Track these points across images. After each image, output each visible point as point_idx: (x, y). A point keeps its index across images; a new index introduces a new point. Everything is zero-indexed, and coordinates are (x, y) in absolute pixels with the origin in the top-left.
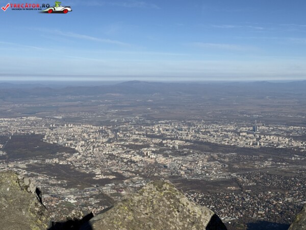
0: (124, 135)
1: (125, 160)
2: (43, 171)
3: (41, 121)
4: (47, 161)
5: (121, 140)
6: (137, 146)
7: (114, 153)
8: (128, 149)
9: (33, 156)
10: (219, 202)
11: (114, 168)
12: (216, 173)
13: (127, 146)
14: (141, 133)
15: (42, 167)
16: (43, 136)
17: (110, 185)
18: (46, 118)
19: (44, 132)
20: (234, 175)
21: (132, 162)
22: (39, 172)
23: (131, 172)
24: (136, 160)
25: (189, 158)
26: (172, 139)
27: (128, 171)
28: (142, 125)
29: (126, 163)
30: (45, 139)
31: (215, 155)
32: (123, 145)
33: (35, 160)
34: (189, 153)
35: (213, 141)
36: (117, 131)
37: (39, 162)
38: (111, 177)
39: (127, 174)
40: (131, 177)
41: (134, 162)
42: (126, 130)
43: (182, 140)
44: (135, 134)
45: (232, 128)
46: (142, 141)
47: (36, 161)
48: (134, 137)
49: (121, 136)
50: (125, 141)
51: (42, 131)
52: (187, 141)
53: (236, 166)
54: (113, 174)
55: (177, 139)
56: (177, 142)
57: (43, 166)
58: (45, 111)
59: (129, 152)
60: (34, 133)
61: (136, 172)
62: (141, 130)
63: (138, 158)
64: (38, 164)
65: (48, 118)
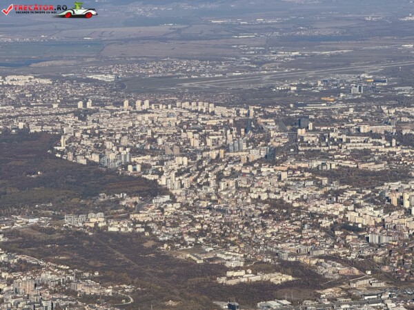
0: (322, 138)
1: (326, 223)
2: (56, 252)
3: (49, 89)
4: (70, 221)
5: (312, 155)
6: (366, 173)
7: (289, 197)
8: (336, 186)
11: (287, 249)
13: (332, 175)
14: (380, 129)
15: (52, 242)
16: (56, 139)
17: (274, 304)
18: (63, 80)
19: (58, 126)
21: (349, 228)
22: (45, 256)
23: (346, 262)
24: (361, 222)
27: (335, 258)
28: (382, 101)
29: (330, 232)
30: (63, 148)
32: (316, 172)
33: (29, 216)
36: (298, 123)
37: (45, 222)
38: (278, 278)
39: (329, 270)
40: (344, 279)
41: (355, 229)
42: (329, 120)
44: (358, 133)
46: (383, 158)
47: (35, 220)
48: (357, 143)
49: (311, 138)
50: (325, 156)
51: (51, 123)
54: (284, 267)
57: (56, 236)
58: (61, 58)
59: (338, 193)
61: (364, 264)
62: (378, 119)
63: (367, 215)
64: (42, 230)
65: (71, 80)
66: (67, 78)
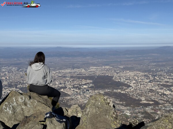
0: (160, 79)
1: (160, 93)
3: (112, 69)
4: (115, 91)
5: (158, 81)
6: (168, 85)
7: (153, 89)
8: (162, 87)
9: (108, 88)
11: (153, 98)
13: (161, 85)
14: (170, 77)
15: (112, 94)
16: (113, 77)
17: (150, 107)
18: (114, 67)
19: (113, 75)
21: (164, 94)
22: (111, 96)
23: (164, 101)
27: (162, 100)
28: (171, 73)
29: (161, 95)
30: (114, 78)
32: (158, 84)
33: (108, 90)
36: (155, 76)
37: (110, 91)
38: (151, 103)
39: (161, 102)
40: (163, 103)
41: (166, 95)
42: (161, 75)
44: (166, 78)
46: (171, 82)
47: (109, 90)
48: (166, 80)
49: (158, 79)
50: (160, 82)
54: (152, 101)
57: (112, 93)
58: (114, 64)
60: (108, 75)
61: (167, 101)
62: (170, 75)
63: (168, 92)
64: (110, 92)
65: (116, 67)
66: (115, 67)
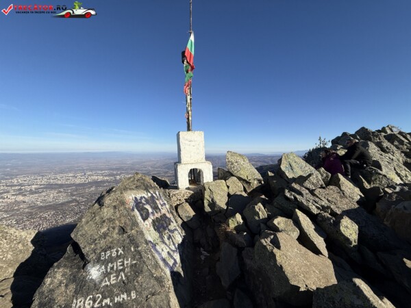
10: (65, 213)
12: (62, 198)
20: (74, 197)
25: (44, 194)
26: (29, 185)
31: (62, 190)
34: (43, 191)
35: (60, 182)
43: (37, 185)
45: (72, 175)
52: (41, 185)
53: (75, 193)
55: (33, 184)
56: (33, 187)
